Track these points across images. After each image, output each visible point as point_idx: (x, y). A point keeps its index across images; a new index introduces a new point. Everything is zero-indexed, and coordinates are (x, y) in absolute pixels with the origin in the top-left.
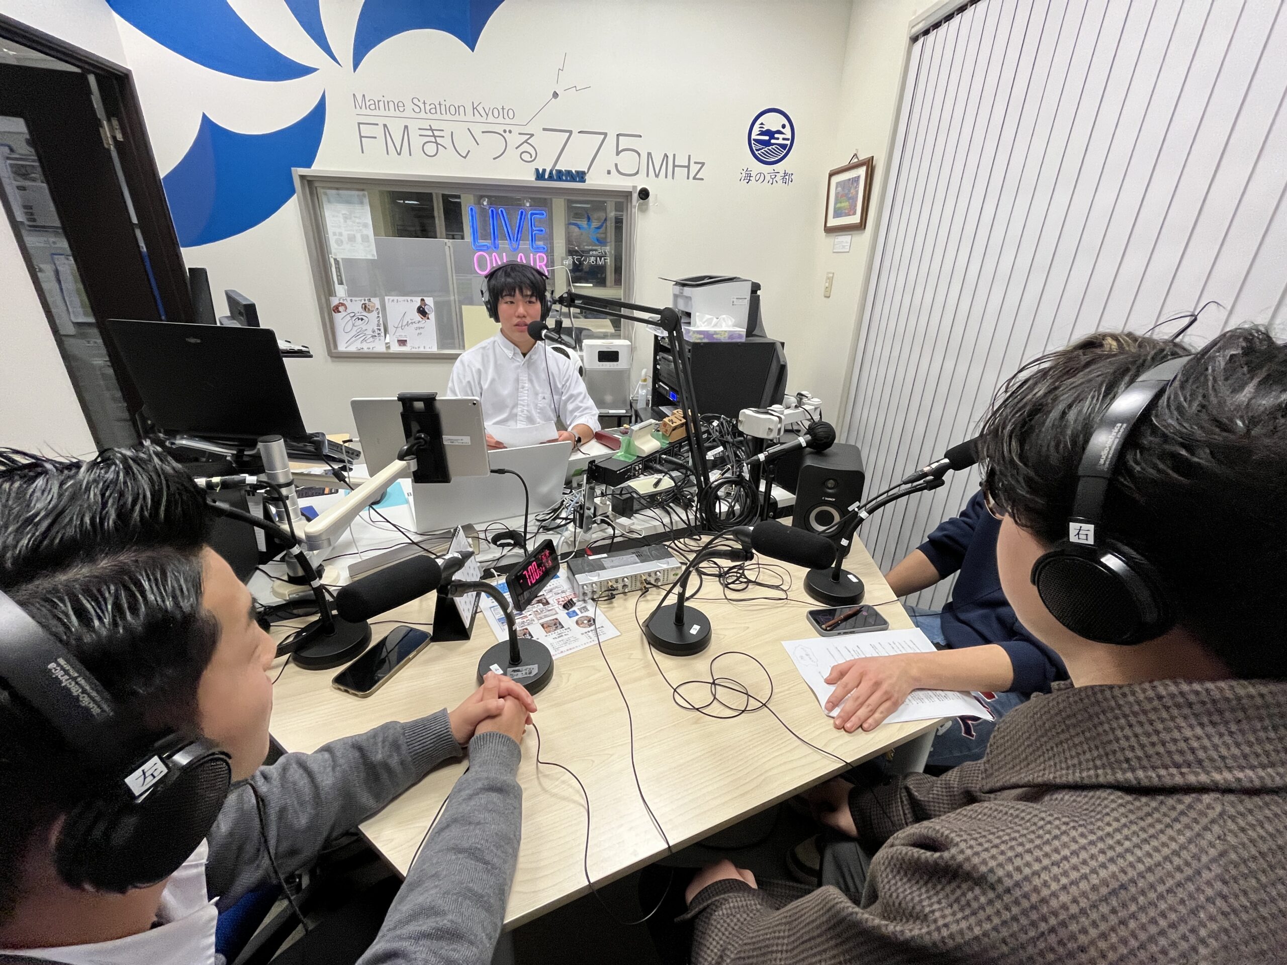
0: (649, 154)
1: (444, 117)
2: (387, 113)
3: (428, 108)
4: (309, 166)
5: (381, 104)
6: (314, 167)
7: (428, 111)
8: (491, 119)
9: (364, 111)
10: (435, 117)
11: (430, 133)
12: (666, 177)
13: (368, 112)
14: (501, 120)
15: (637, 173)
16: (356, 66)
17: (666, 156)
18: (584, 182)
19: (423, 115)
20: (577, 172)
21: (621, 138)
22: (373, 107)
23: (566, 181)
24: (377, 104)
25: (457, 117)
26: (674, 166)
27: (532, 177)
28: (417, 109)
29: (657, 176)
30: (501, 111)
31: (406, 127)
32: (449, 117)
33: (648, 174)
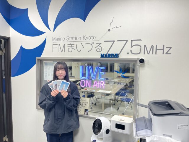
0: (145, 46)
2: (60, 41)
3: (71, 39)
4: (40, 56)
5: (59, 39)
8: (88, 40)
10: (72, 41)
11: (70, 45)
12: (153, 53)
13: (56, 41)
14: (91, 40)
15: (140, 53)
16: (54, 30)
17: (152, 46)
18: (118, 57)
19: (69, 41)
21: (133, 41)
22: (57, 40)
23: (112, 57)
24: (58, 39)
25: (78, 40)
26: (156, 49)
27: (99, 56)
28: (68, 39)
29: (148, 54)
30: (91, 37)
31: (64, 44)
32: (76, 40)
33: (144, 53)
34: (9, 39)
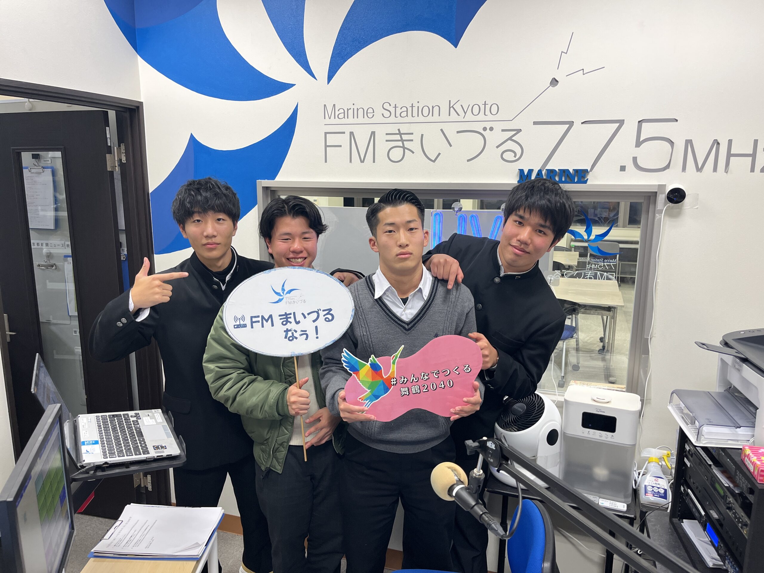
0: (689, 142)
1: (416, 119)
2: (356, 121)
3: (398, 111)
4: (273, 178)
5: (351, 112)
6: (278, 179)
7: (398, 115)
8: (469, 117)
9: (333, 121)
10: (406, 120)
11: (398, 137)
12: (715, 169)
13: (337, 121)
14: (481, 117)
15: (668, 167)
16: (330, 78)
17: (716, 143)
18: (585, 182)
19: (392, 119)
20: (576, 171)
21: (644, 124)
22: (341, 116)
24: (346, 114)
25: (430, 118)
26: (729, 155)
27: (513, 180)
28: (387, 114)
29: (699, 169)
30: (482, 107)
31: (373, 133)
32: (421, 119)
33: (684, 169)
34: (138, 107)
